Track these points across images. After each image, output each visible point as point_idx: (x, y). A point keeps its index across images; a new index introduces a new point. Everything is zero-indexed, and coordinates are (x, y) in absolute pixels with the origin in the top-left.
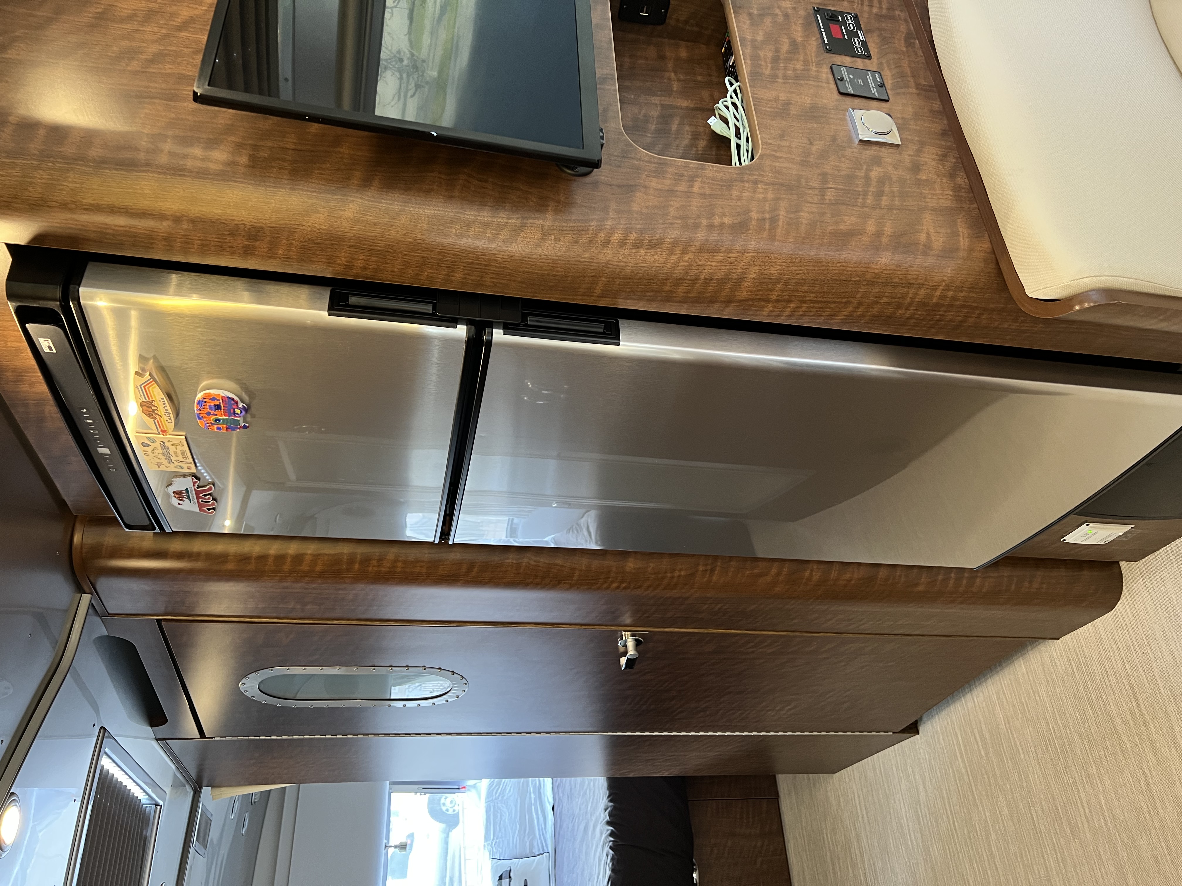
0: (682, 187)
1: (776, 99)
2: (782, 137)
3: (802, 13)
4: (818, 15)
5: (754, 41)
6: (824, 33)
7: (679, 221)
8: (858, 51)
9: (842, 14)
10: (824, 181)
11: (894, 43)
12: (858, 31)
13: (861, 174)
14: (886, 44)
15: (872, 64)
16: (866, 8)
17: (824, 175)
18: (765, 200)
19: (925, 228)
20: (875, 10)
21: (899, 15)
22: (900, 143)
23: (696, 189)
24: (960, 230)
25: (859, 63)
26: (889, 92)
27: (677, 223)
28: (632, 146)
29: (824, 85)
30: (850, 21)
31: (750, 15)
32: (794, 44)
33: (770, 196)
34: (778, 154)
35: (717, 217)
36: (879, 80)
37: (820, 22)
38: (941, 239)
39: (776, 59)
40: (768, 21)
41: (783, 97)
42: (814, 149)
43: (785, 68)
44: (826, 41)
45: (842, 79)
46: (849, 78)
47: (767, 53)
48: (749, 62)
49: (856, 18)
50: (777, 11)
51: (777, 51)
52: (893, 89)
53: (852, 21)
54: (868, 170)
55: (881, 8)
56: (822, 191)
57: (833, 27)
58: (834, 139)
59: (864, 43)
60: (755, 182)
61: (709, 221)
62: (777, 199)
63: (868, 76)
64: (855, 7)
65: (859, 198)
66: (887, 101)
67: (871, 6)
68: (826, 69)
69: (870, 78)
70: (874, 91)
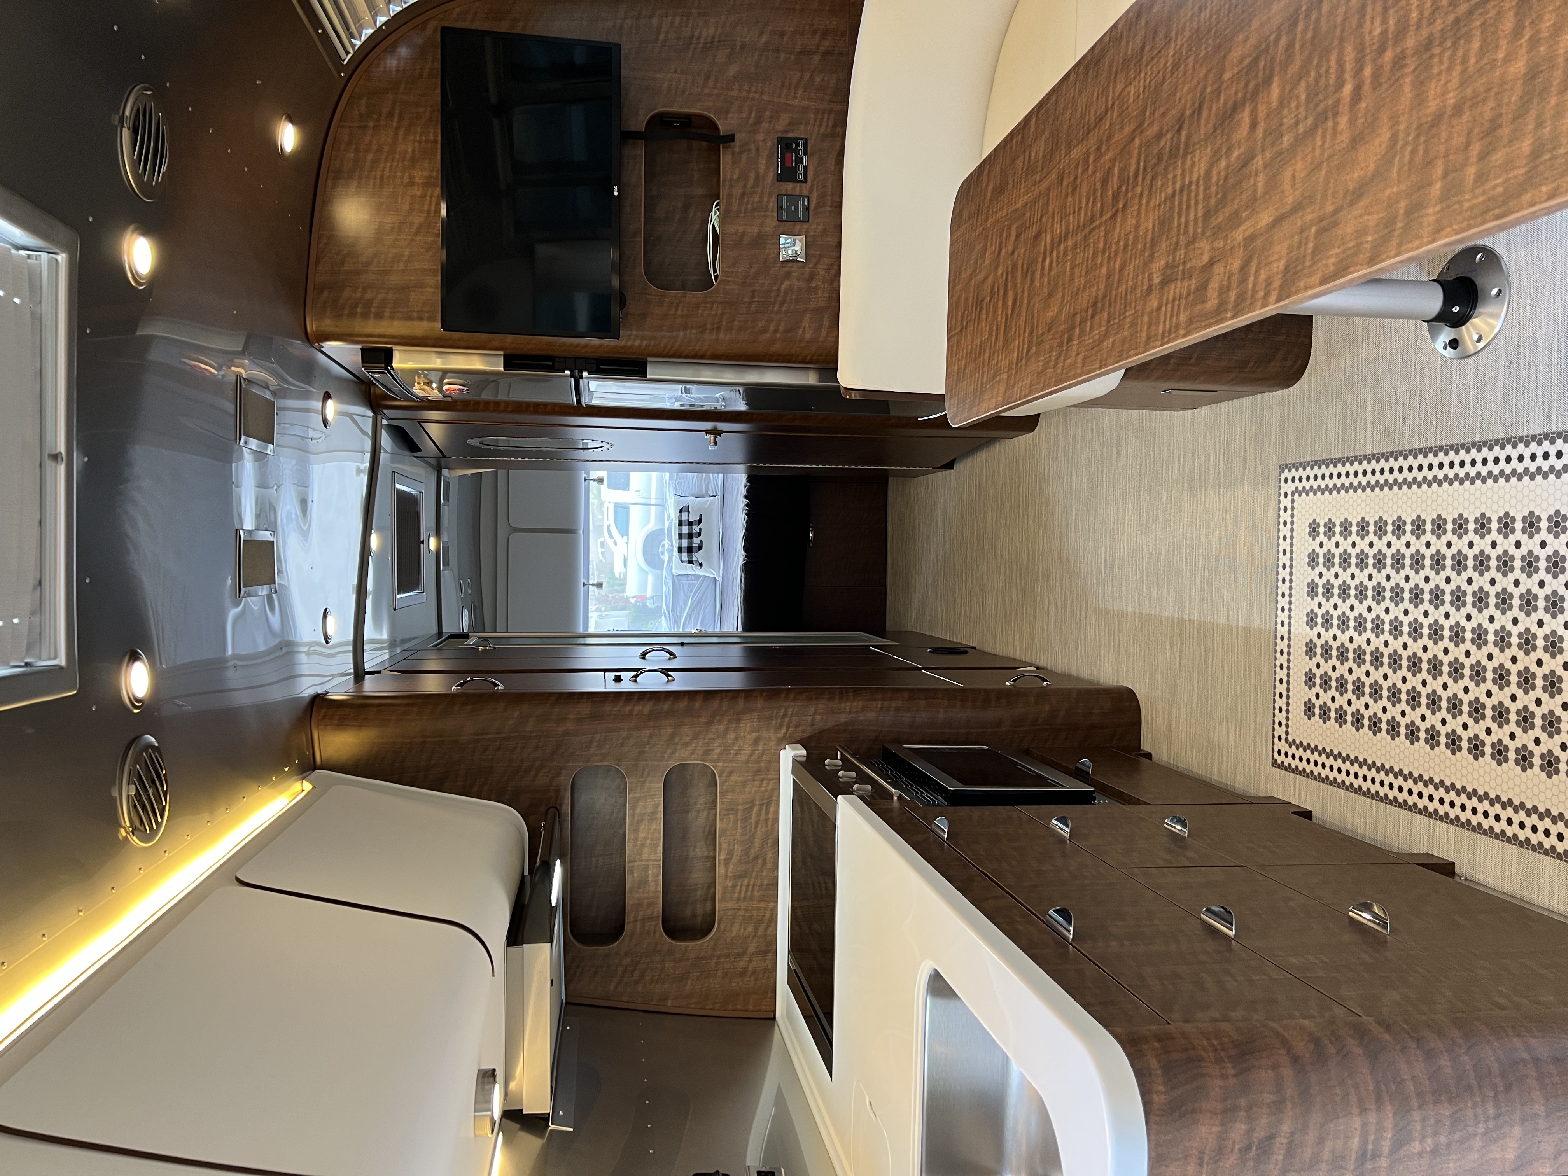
0: (672, 312)
1: (737, 232)
2: (734, 265)
3: (769, 144)
4: (779, 145)
5: (731, 180)
6: (779, 164)
8: (799, 177)
9: (796, 140)
10: (753, 296)
12: (804, 156)
13: (776, 288)
15: (805, 189)
17: (753, 291)
18: (716, 315)
19: (803, 324)
22: (805, 261)
23: (679, 312)
24: (825, 323)
25: (798, 189)
26: (811, 213)
28: (647, 284)
29: (770, 214)
30: (801, 146)
31: (733, 153)
32: (757, 178)
33: (719, 312)
34: (730, 279)
36: (806, 203)
37: (779, 152)
39: (743, 195)
40: (744, 157)
41: (741, 229)
42: (752, 270)
43: (748, 203)
44: (779, 172)
45: (782, 207)
46: (787, 204)
47: (737, 191)
49: (806, 141)
50: (753, 146)
51: (745, 186)
52: (815, 210)
54: (781, 284)
55: (827, 126)
56: (750, 303)
57: (787, 155)
58: (765, 263)
59: (806, 168)
60: (713, 303)
62: (723, 314)
63: (800, 201)
64: (808, 129)
65: (770, 307)
66: (807, 222)
67: (820, 126)
68: (774, 199)
69: (801, 203)
70: (800, 215)
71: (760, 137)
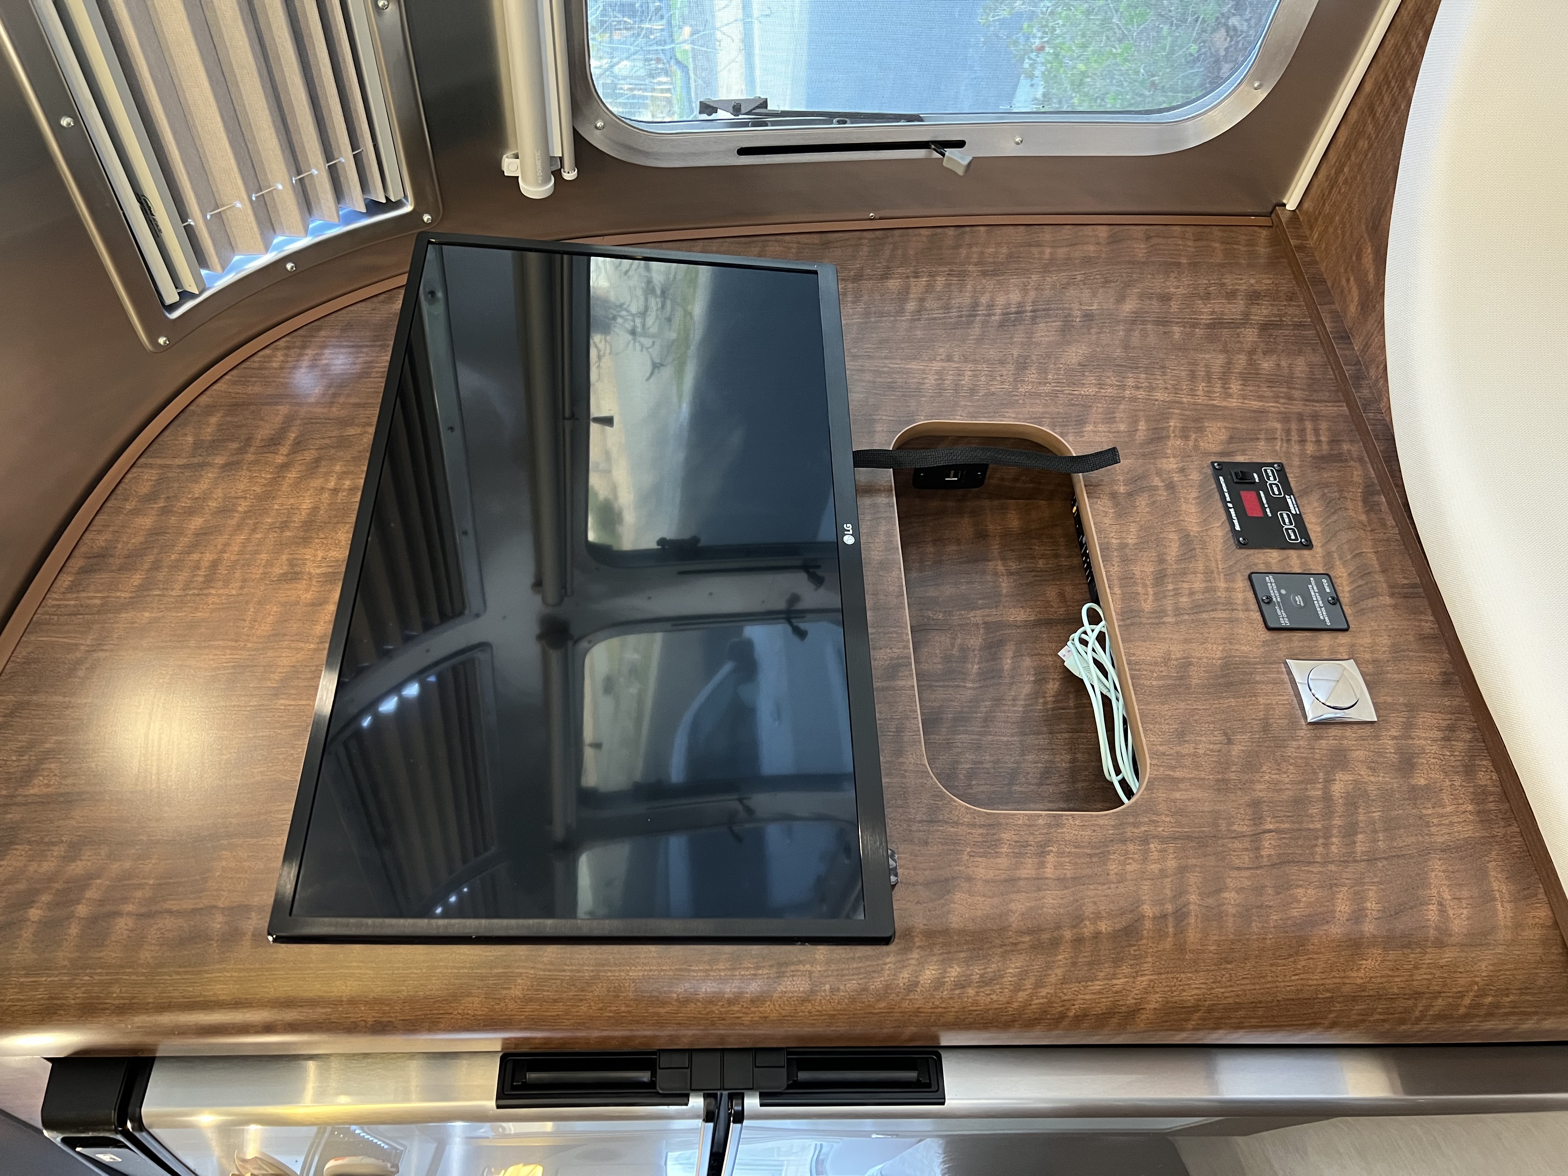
0: (1027, 870)
1: (1167, 660)
2: (1181, 735)
3: (1195, 476)
4: (1221, 478)
5: (1123, 546)
6: (1232, 511)
7: (1027, 938)
8: (1289, 536)
9: (1258, 467)
10: (1258, 819)
11: (1346, 509)
12: (1287, 497)
13: (1316, 792)
14: (1334, 513)
15: (1314, 559)
16: (1296, 448)
17: (1256, 804)
18: (1163, 874)
19: (1434, 892)
20: (1310, 448)
21: (1349, 451)
22: (1376, 720)
24: (1495, 886)
25: (1295, 560)
26: (1348, 610)
27: (1024, 943)
28: (942, 796)
29: (1241, 615)
30: (1271, 478)
31: (1114, 496)
32: (1186, 540)
33: (1171, 864)
34: (1178, 774)
35: (1088, 923)
36: (1328, 590)
37: (1225, 490)
38: (1465, 911)
39: (1160, 578)
40: (1142, 502)
41: (1177, 652)
42: (1236, 750)
43: (1177, 593)
44: (1238, 528)
45: (1269, 601)
46: (1280, 594)
47: (1144, 568)
48: (1117, 590)
49: (1281, 472)
50: (1157, 481)
51: (1161, 560)
52: (1354, 603)
53: (1275, 479)
54: (1328, 782)
55: (1318, 442)
56: (1256, 837)
57: (1247, 496)
58: (1266, 727)
59: (1298, 519)
60: (1145, 840)
61: (1075, 930)
62: (1182, 870)
63: (1310, 586)
64: (1278, 448)
65: (1316, 845)
66: (1346, 630)
67: (1302, 441)
68: (1241, 584)
69: (1313, 589)
70: (1323, 614)
71: (1170, 464)
